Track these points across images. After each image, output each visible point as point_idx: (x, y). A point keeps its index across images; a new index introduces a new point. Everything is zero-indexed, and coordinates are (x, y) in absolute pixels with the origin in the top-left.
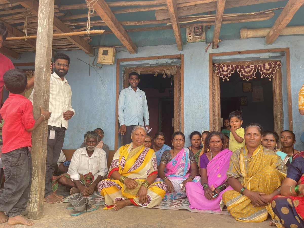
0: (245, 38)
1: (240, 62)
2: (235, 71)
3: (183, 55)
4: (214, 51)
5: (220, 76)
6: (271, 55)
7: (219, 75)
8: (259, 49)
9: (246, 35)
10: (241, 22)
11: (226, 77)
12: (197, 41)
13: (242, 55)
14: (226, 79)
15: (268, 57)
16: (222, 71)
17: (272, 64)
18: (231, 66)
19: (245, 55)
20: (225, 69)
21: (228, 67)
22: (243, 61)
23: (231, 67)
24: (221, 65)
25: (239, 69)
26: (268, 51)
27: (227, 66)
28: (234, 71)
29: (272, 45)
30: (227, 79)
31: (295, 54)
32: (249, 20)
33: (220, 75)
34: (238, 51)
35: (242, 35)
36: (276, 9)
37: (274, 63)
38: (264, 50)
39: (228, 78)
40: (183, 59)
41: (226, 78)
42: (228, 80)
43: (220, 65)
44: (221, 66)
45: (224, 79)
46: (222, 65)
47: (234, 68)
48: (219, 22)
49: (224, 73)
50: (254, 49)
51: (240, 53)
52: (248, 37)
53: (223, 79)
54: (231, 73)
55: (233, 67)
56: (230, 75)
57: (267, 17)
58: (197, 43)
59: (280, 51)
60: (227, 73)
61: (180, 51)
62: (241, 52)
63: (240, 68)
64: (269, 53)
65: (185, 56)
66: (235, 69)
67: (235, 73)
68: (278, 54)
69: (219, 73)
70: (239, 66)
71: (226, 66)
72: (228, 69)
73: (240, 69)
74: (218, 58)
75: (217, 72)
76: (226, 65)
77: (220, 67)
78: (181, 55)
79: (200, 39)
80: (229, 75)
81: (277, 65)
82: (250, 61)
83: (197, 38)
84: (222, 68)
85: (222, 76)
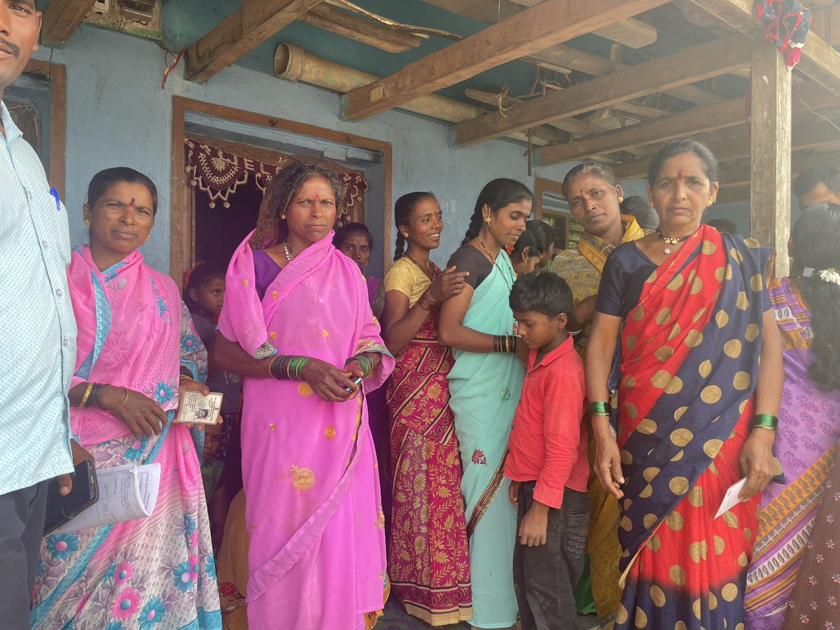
0: (293, 78)
1: (263, 150)
2: (249, 177)
3: (63, 68)
4: (188, 90)
5: (201, 188)
6: (353, 153)
7: (197, 181)
8: (325, 127)
9: (299, 71)
10: (331, 30)
11: (219, 194)
12: (128, 28)
13: (279, 132)
14: (219, 202)
15: (343, 158)
16: (206, 169)
17: (346, 179)
18: (239, 158)
19: (286, 133)
20: (220, 164)
21: (228, 160)
22: (273, 150)
23: (236, 163)
24: (206, 147)
25: (262, 174)
26: (347, 139)
27: (225, 156)
28: (246, 177)
29: (357, 124)
30: (223, 201)
31: (403, 164)
32: (355, 33)
33: (201, 184)
34: (269, 114)
35: (291, 67)
36: (444, 36)
37: (350, 178)
38: (337, 132)
39: (225, 199)
40: (64, 86)
41: (219, 198)
42: (227, 205)
43: (201, 146)
44: (203, 151)
45: (216, 201)
46: (209, 150)
47: (247, 167)
48: (299, 9)
49: (216, 180)
50: (312, 124)
51: (273, 123)
52: (304, 78)
53: (212, 198)
54: (238, 182)
55: (244, 166)
56: (232, 189)
57: (399, 44)
58: (126, 36)
59: (372, 147)
60: (224, 180)
61: (49, 46)
62: (277, 121)
63: (264, 173)
64: (347, 147)
65: (71, 74)
66: (249, 171)
67: (247, 184)
68: (366, 156)
69: (197, 175)
70: (261, 165)
71: (220, 154)
72: (229, 168)
73: (265, 176)
74: (201, 119)
75: (192, 171)
76: (222, 149)
77: (202, 155)
78: (52, 66)
79: (140, 26)
80: (229, 190)
81: (356, 184)
82: (291, 154)
83: (130, 17)
84: (208, 159)
85: (208, 189)
